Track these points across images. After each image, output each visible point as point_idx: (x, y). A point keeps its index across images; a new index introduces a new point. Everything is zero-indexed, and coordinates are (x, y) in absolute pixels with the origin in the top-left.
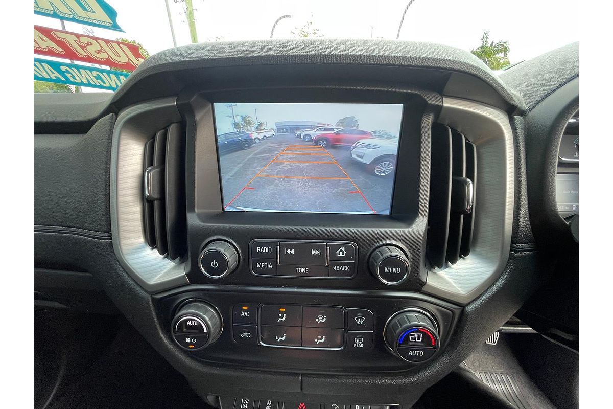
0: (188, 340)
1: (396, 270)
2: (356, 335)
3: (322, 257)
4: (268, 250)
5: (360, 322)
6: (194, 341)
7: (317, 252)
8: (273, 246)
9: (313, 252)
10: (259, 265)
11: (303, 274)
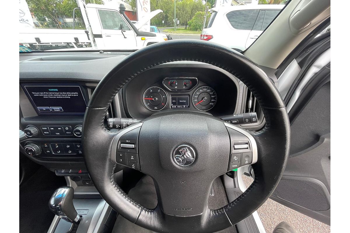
0: (29, 153)
1: (79, 133)
2: (79, 150)
3: (62, 130)
4: (46, 128)
5: (79, 147)
6: (31, 153)
7: (60, 129)
8: (47, 127)
9: (59, 129)
10: (45, 133)
11: (58, 135)
